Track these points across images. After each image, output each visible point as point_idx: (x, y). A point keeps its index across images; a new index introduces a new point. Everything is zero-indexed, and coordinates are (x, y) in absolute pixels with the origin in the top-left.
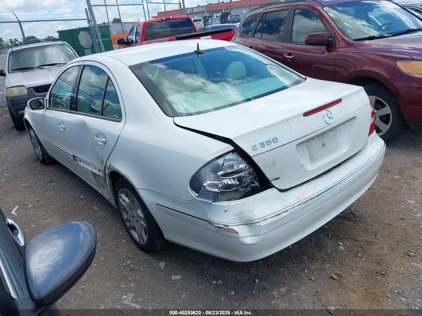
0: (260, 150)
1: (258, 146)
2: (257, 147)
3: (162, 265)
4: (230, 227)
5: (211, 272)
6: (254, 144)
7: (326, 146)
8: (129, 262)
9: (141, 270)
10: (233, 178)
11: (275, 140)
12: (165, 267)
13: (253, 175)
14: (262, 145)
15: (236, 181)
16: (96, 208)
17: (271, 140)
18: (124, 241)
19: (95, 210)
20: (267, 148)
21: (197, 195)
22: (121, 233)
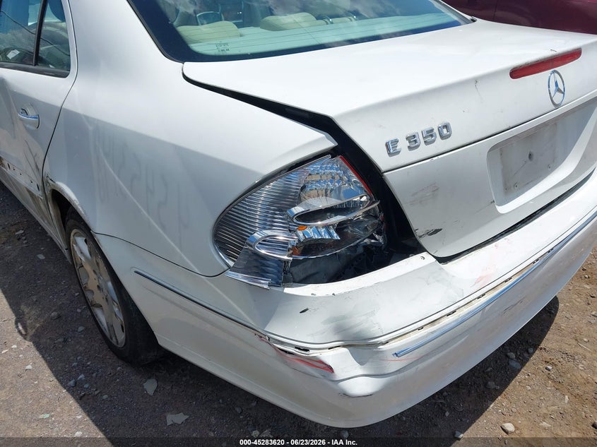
0: (406, 156)
1: (403, 145)
2: (399, 146)
3: (150, 386)
4: (312, 353)
5: (250, 409)
6: (393, 138)
7: (534, 157)
8: (82, 376)
9: (105, 397)
10: (327, 227)
11: (445, 130)
12: (156, 391)
13: (376, 217)
14: (413, 141)
15: (332, 231)
16: (41, 257)
17: (436, 131)
18: (81, 329)
19: (40, 261)
20: (424, 150)
21: (231, 264)
22: (79, 311)
